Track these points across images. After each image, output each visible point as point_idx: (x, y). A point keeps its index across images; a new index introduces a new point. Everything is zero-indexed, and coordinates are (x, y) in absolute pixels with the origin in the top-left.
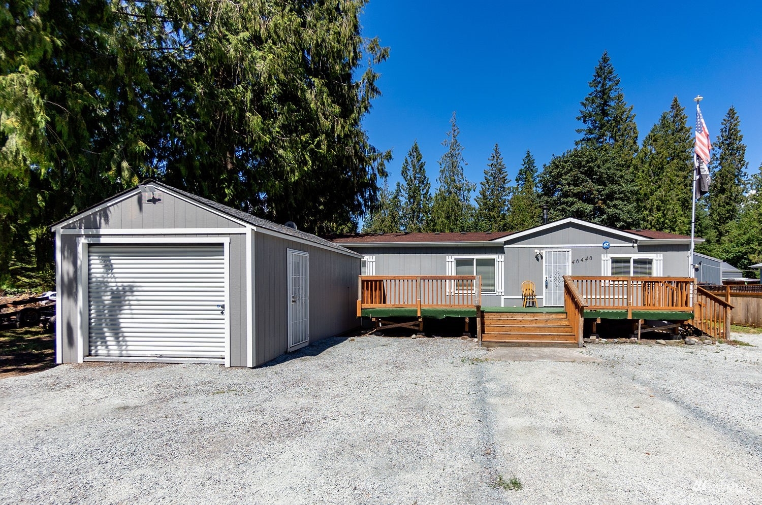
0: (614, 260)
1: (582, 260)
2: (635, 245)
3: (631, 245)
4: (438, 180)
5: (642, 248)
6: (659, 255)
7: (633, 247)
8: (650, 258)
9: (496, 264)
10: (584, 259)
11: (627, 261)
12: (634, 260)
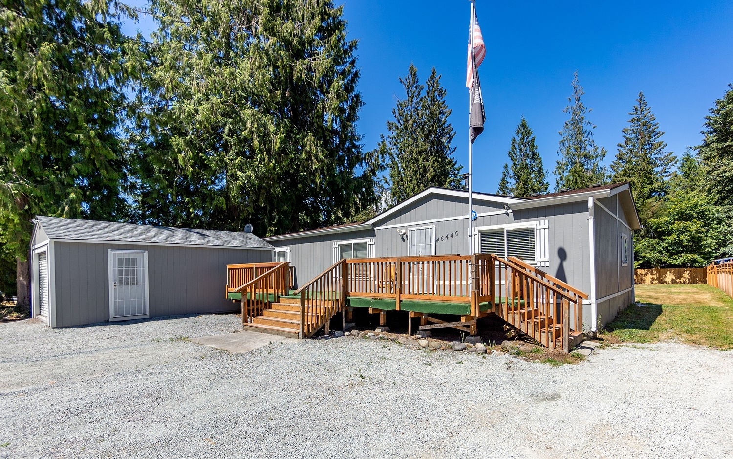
0: (484, 234)
1: (447, 237)
2: (509, 211)
3: (504, 211)
4: (559, 151)
5: (519, 214)
6: (542, 222)
7: (507, 214)
8: (529, 227)
9: (369, 247)
10: (449, 236)
11: (500, 233)
12: (508, 232)
